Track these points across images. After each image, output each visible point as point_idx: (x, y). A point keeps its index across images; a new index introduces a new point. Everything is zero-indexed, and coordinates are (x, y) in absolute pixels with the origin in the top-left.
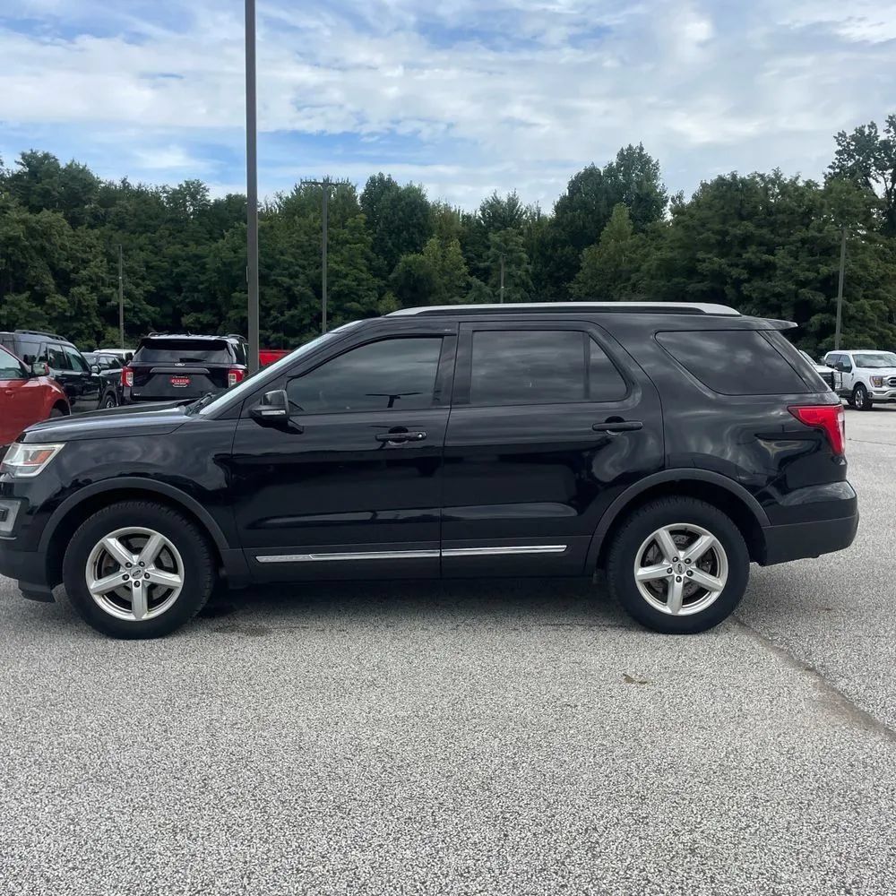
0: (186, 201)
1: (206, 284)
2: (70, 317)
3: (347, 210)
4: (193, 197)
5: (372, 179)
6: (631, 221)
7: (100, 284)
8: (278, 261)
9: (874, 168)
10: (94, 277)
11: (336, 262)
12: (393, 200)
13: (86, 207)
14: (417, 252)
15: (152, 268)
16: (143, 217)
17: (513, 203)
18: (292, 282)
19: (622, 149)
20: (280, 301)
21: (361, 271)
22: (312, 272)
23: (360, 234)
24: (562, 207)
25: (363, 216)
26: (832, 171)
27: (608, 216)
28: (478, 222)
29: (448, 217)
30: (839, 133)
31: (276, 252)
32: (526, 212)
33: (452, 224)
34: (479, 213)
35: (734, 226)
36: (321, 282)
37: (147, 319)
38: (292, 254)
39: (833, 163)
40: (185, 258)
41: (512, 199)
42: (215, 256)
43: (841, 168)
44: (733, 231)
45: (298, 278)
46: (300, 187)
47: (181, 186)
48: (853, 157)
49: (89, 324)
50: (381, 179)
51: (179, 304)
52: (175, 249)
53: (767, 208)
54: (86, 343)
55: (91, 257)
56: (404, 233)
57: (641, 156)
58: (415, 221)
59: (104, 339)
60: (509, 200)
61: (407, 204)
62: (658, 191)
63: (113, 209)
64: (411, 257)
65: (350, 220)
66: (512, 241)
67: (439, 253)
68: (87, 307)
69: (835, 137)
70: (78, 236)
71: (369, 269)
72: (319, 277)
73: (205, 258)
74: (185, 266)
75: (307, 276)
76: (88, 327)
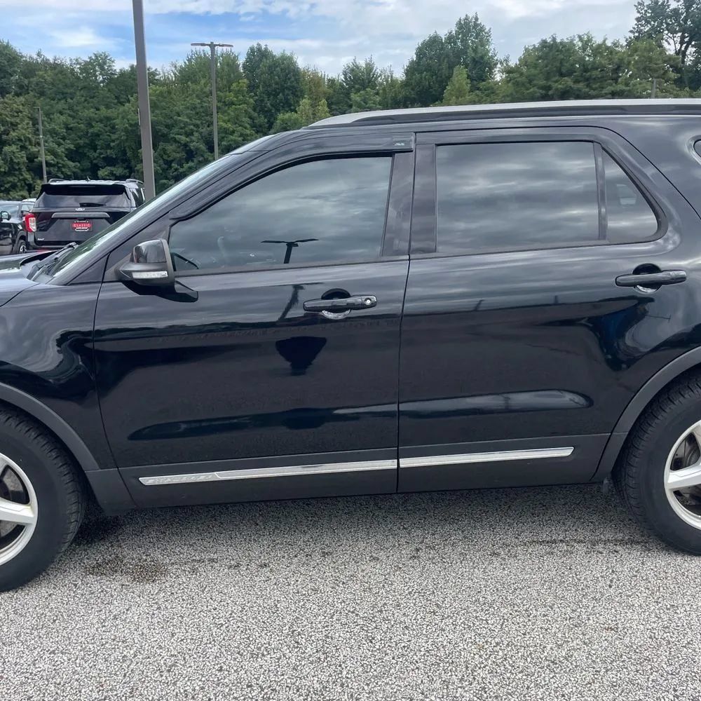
0: (95, 71)
1: (117, 142)
2: (5, 172)
3: (232, 75)
4: (102, 68)
5: (252, 49)
6: (469, 81)
7: (27, 143)
8: (176, 121)
9: (666, 32)
10: (23, 138)
11: (224, 121)
12: (270, 67)
13: (12, 78)
14: (292, 110)
15: (71, 129)
16: (60, 86)
17: (369, 67)
18: (188, 139)
19: (460, 19)
20: (178, 155)
21: (246, 128)
22: (204, 130)
23: (243, 96)
24: (411, 70)
25: (245, 80)
26: (632, 35)
27: (449, 77)
28: (341, 85)
29: (316, 81)
30: (638, 3)
31: (174, 113)
32: (381, 75)
33: (320, 86)
34: (342, 77)
35: (556, 82)
36: (213, 139)
37: (69, 173)
38: (187, 114)
39: (634, 28)
40: (98, 120)
41: (369, 64)
42: (123, 118)
43: (639, 32)
44: (555, 85)
45: (193, 135)
46: (192, 57)
47: (90, 58)
48: (649, 23)
49: (21, 178)
50: (259, 49)
51: (95, 159)
52: (90, 113)
53: (584, 66)
54: (19, 194)
55: (18, 121)
56: (281, 95)
57: (476, 25)
58: (289, 84)
59: (34, 190)
60: (366, 65)
61: (282, 70)
62: (490, 55)
63: (34, 80)
64: (287, 115)
65: (234, 85)
66: (371, 100)
67: (311, 112)
68: (18, 164)
69: (635, 6)
70: (6, 103)
71: (252, 127)
72: (211, 134)
73: (114, 119)
74: (98, 127)
75: (201, 133)
76: (20, 180)
